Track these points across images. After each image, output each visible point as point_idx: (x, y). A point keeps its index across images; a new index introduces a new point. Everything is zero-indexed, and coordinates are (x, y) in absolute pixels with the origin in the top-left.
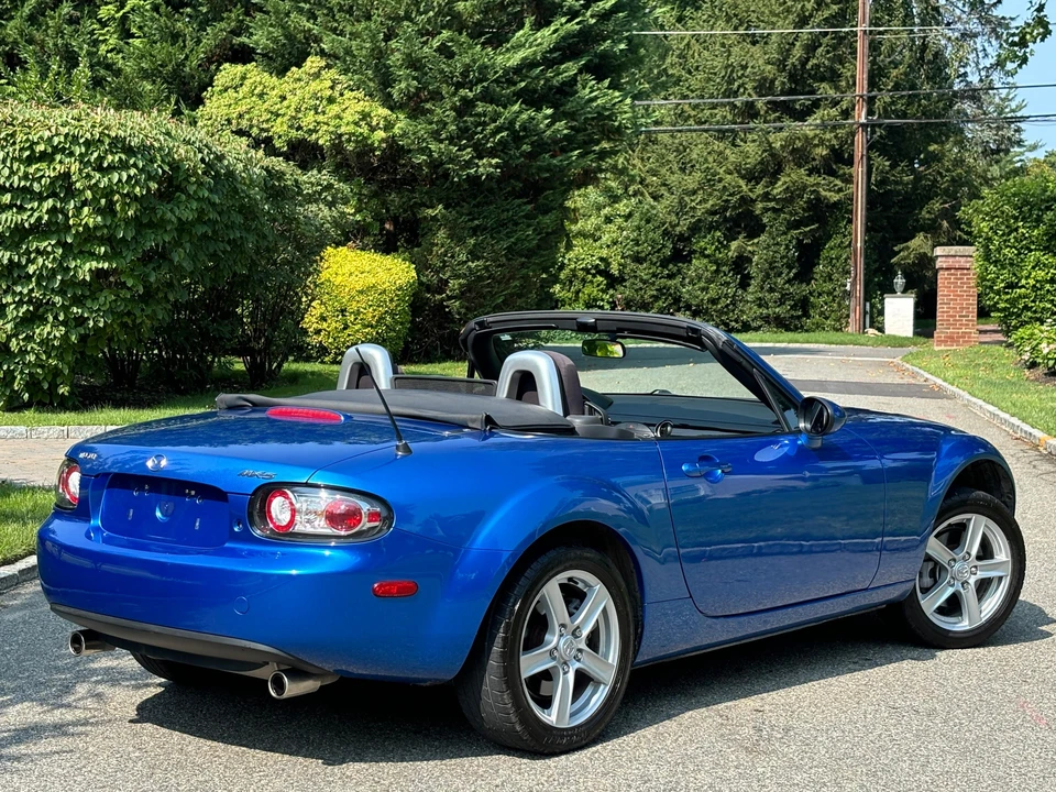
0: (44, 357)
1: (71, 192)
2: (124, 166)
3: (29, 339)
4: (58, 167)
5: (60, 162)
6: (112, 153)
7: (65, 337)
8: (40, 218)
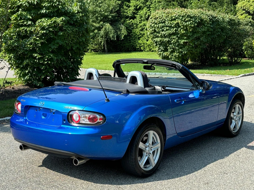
0: (175, 59)
1: (179, 27)
2: (189, 21)
3: (172, 56)
4: (176, 21)
5: (177, 20)
6: (187, 18)
7: (179, 55)
8: (173, 32)
